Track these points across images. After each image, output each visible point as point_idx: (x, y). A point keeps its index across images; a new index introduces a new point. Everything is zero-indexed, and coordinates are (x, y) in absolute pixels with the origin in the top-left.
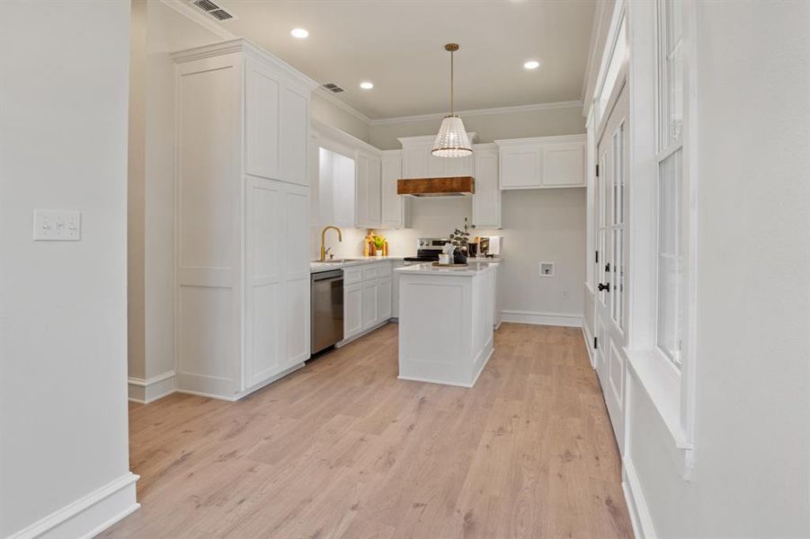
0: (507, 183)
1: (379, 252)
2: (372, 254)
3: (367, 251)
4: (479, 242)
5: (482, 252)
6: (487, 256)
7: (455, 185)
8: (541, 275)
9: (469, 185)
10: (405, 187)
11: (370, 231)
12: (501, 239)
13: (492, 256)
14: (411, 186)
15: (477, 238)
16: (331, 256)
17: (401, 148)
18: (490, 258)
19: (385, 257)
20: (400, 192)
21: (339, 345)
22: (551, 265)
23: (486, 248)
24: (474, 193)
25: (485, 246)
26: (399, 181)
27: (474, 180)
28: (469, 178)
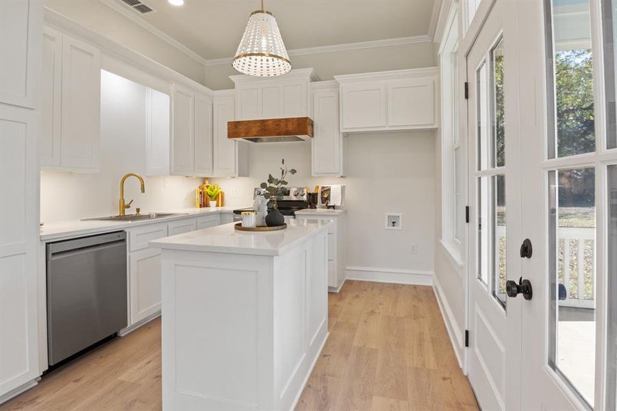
0: (349, 125)
1: (213, 203)
2: (204, 204)
3: (198, 203)
4: (319, 192)
5: (323, 203)
6: (329, 207)
7: (290, 127)
8: (387, 227)
9: (305, 127)
10: (236, 129)
11: (205, 179)
12: (343, 189)
13: (334, 207)
14: (242, 129)
15: (317, 187)
16: (138, 210)
17: (233, 87)
18: (331, 210)
19: (220, 209)
20: (230, 136)
21: (123, 333)
22: (399, 217)
23: (328, 199)
24: (312, 135)
25: (326, 196)
26: (228, 122)
27: (312, 122)
28: (307, 118)
